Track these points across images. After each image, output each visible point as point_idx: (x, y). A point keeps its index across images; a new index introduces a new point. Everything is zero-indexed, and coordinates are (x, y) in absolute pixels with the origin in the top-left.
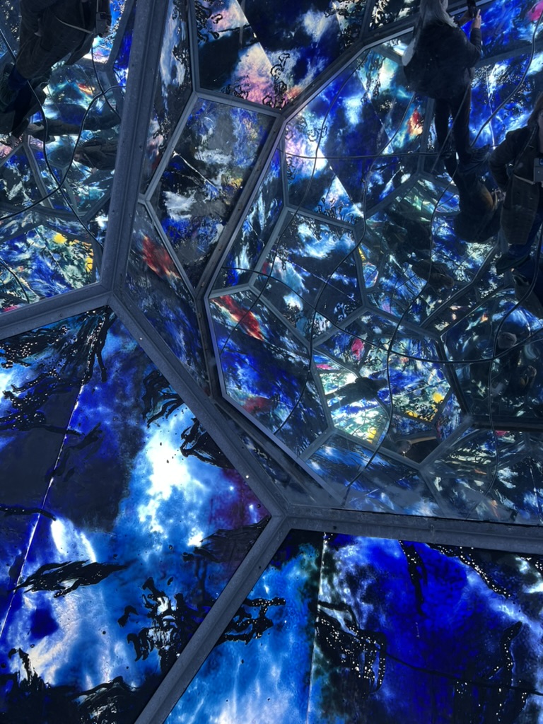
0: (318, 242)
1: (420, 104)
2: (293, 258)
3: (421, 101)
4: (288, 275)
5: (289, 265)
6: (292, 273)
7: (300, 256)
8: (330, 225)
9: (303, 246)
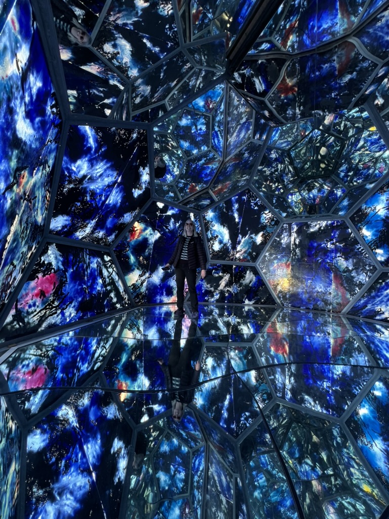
0: (219, 236)
1: (126, 241)
2: (234, 248)
3: (125, 242)
4: (244, 247)
5: (239, 248)
6: (242, 245)
7: (231, 244)
8: (207, 232)
9: (225, 245)
